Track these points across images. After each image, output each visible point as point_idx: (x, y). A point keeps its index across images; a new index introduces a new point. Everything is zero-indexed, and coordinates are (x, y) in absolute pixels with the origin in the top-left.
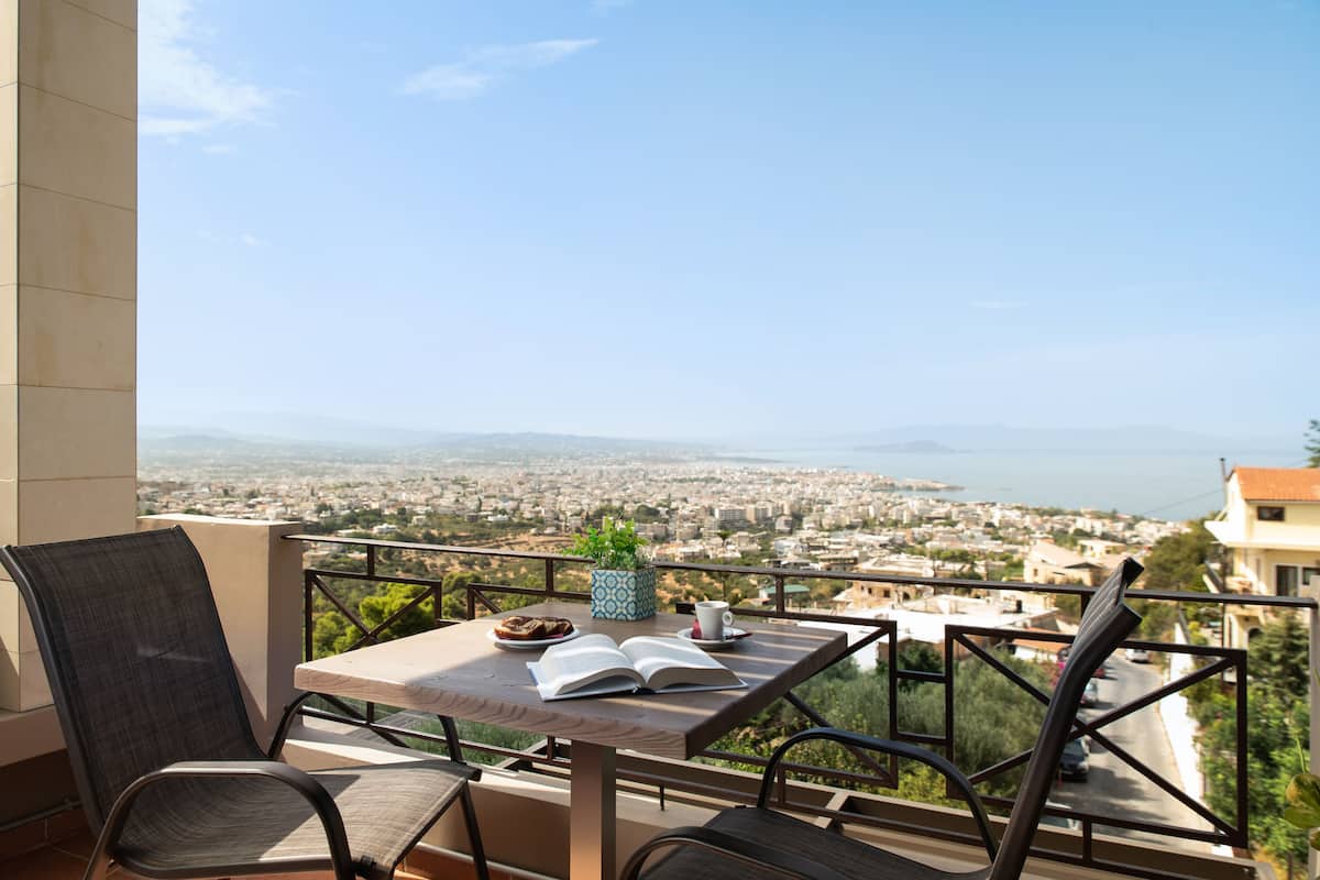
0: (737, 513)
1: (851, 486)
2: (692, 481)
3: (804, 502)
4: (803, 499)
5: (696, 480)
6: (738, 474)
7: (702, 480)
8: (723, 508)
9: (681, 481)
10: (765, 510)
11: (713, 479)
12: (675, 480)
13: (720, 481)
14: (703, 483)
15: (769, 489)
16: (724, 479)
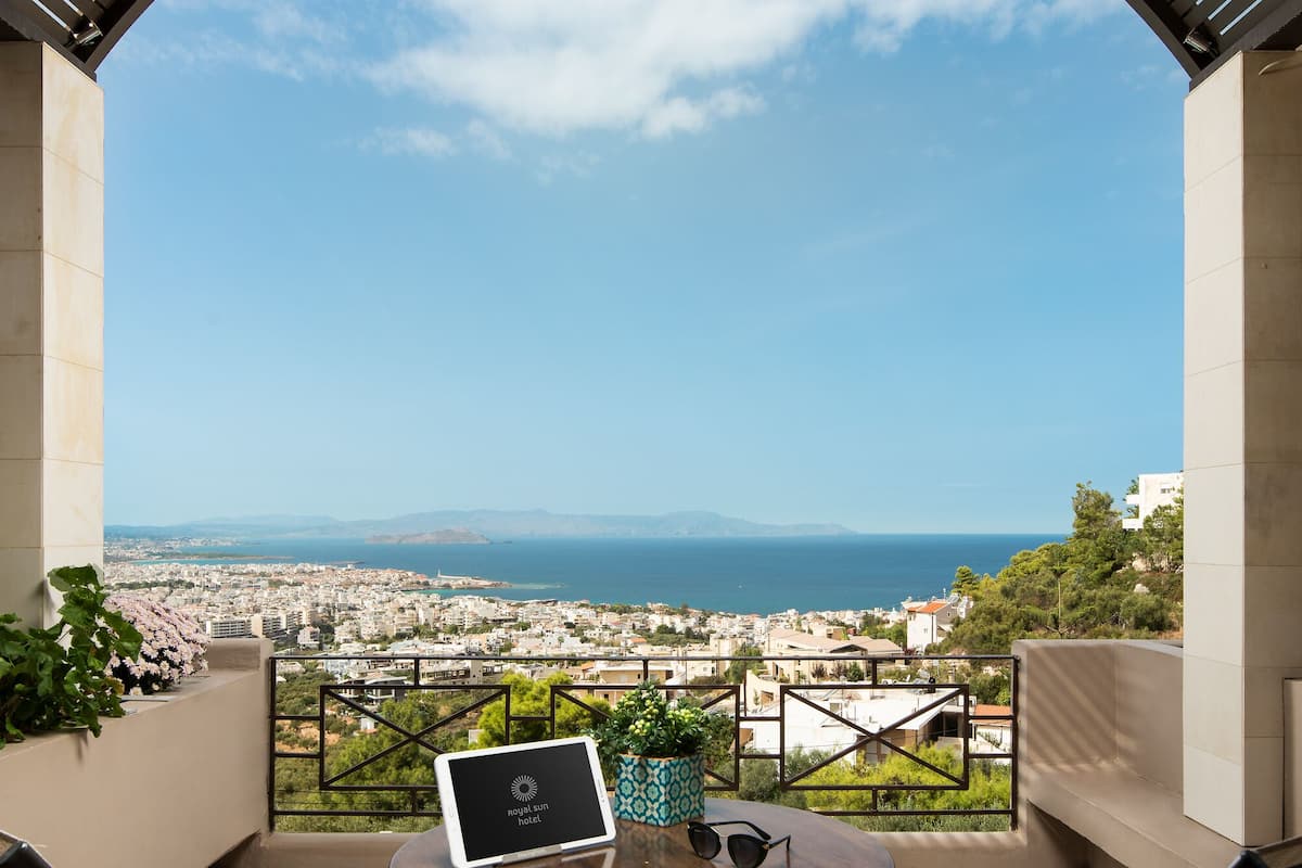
0: (239, 626)
1: (374, 586)
2: (149, 586)
3: (320, 609)
4: (317, 605)
5: (156, 584)
6: (217, 575)
7: (164, 584)
8: (217, 620)
9: (132, 586)
10: (277, 621)
11: (180, 582)
12: (122, 585)
13: (191, 585)
14: (167, 589)
15: (266, 594)
16: (197, 583)
